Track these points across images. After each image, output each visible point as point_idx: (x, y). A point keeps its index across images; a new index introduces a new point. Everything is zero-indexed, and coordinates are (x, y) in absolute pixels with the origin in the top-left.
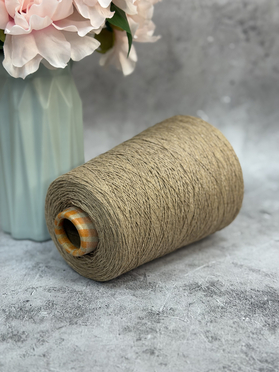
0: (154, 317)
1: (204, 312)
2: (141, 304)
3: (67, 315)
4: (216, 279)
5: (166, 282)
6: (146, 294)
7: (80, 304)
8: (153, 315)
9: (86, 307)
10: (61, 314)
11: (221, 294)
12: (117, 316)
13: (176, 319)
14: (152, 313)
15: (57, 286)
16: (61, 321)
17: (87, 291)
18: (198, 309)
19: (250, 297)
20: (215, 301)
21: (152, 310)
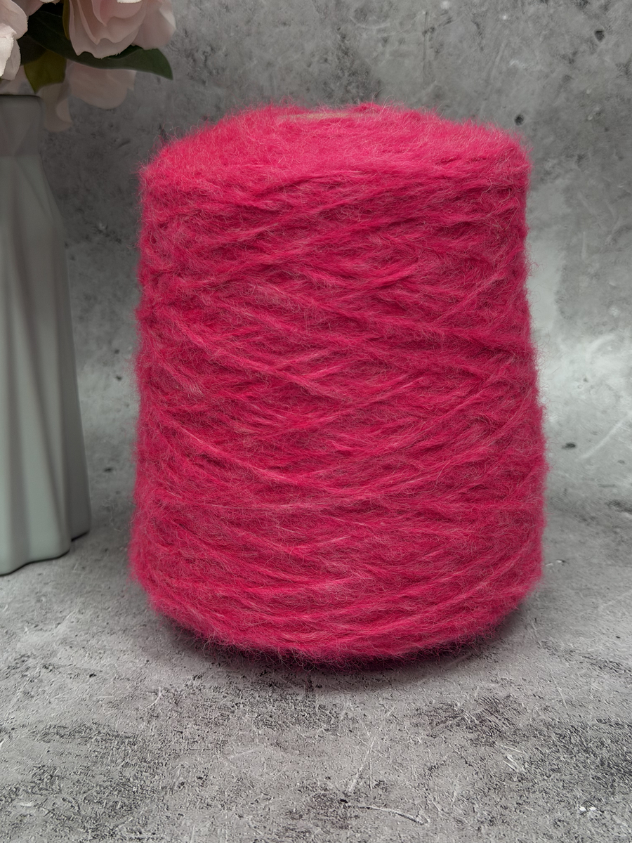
0: (331, 810)
1: (472, 793)
2: (295, 772)
3: (88, 810)
4: (502, 694)
5: (366, 703)
6: (310, 741)
7: (127, 775)
8: (328, 804)
9: (143, 782)
10: (72, 806)
11: (517, 737)
12: (229, 809)
13: (394, 814)
14: (325, 799)
15: (67, 722)
16: (71, 829)
17: (149, 734)
18: (455, 783)
19: (596, 744)
20: (500, 758)
21: (326, 790)
